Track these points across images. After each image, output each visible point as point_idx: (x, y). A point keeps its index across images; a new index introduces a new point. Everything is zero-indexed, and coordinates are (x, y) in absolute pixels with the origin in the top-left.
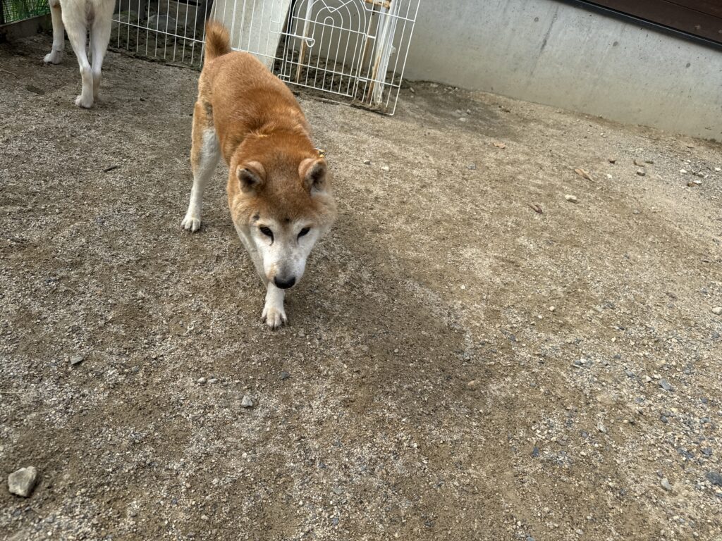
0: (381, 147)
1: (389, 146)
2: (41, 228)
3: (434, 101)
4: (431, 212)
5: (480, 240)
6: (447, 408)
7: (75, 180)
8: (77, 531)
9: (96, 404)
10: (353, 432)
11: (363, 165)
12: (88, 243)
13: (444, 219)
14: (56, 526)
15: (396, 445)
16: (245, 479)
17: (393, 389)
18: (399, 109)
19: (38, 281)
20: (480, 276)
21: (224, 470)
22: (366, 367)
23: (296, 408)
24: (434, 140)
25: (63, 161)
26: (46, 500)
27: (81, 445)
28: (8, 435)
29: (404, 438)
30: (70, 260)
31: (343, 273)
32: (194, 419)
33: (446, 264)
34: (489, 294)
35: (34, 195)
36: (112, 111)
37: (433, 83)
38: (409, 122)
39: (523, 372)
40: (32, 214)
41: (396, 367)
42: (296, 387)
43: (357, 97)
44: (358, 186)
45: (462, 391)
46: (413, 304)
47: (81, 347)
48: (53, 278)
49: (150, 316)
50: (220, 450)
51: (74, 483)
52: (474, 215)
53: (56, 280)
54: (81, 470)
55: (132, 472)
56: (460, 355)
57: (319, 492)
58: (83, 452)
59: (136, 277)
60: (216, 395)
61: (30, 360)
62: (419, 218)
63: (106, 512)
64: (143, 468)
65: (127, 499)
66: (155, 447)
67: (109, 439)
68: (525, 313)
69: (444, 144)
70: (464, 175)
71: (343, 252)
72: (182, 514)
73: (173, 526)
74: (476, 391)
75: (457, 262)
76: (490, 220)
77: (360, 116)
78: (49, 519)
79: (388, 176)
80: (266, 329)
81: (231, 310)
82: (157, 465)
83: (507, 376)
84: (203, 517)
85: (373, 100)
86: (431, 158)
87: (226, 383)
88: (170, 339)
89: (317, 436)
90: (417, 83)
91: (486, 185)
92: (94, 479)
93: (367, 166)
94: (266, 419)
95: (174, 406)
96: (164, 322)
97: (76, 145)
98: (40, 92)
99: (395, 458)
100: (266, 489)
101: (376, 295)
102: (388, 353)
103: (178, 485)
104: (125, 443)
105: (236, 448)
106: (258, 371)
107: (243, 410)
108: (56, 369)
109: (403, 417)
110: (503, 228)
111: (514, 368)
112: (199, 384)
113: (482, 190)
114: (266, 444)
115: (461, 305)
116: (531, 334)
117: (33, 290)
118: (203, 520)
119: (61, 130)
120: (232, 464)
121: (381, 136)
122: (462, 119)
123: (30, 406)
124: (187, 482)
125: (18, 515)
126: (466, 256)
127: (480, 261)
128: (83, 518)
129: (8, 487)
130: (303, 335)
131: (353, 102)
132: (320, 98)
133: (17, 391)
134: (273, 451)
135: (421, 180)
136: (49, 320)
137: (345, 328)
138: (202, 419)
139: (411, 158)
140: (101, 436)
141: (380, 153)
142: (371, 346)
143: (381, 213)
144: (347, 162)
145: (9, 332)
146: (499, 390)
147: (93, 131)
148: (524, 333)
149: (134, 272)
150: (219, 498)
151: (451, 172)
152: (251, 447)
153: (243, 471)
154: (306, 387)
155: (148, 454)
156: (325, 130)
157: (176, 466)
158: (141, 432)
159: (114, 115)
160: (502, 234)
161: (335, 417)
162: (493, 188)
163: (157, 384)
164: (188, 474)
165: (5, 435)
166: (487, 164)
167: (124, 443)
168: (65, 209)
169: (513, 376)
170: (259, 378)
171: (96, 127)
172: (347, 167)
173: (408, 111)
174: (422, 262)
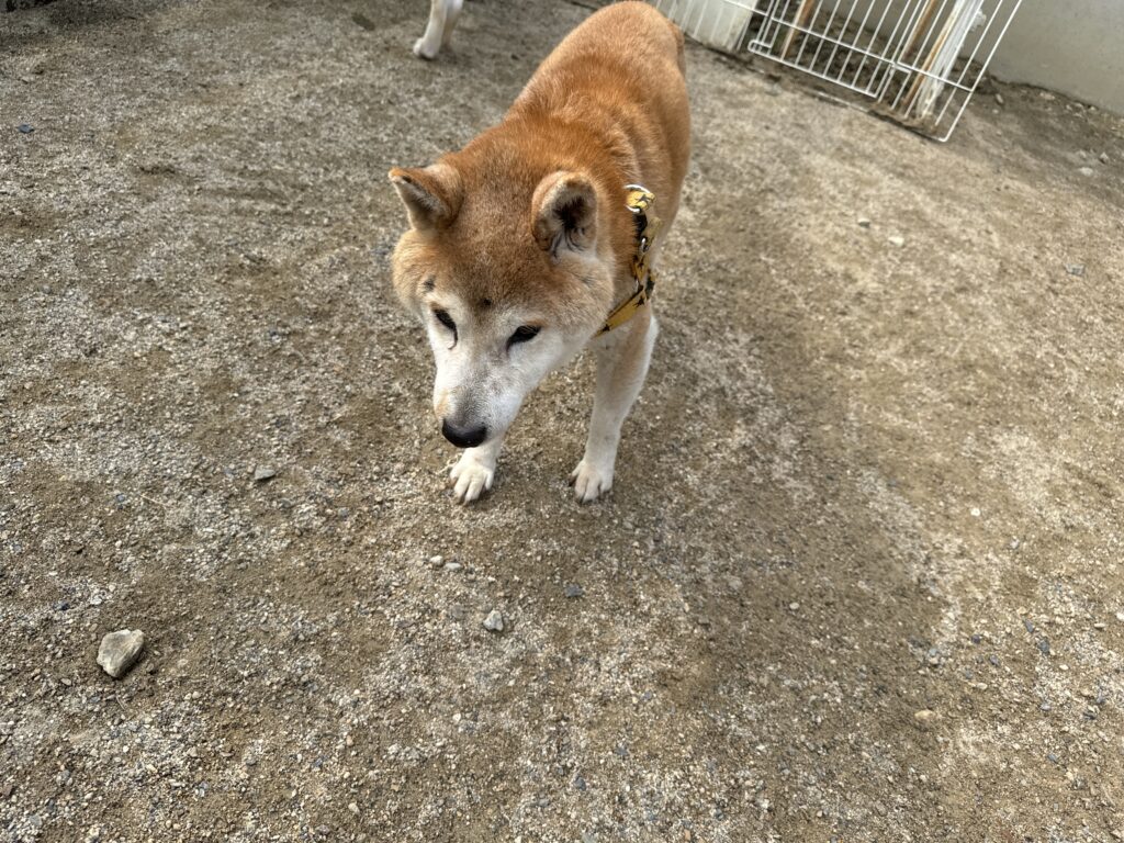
0: (902, 198)
1: (919, 198)
2: (292, 244)
3: (1038, 126)
4: (960, 345)
5: (1045, 422)
6: (855, 750)
7: (367, 175)
8: (163, 759)
9: (264, 556)
10: (658, 739)
11: (854, 226)
12: (350, 283)
13: (981, 362)
14: (138, 741)
15: (728, 792)
16: (443, 762)
17: (761, 680)
18: (961, 132)
19: (258, 330)
20: (1020, 496)
21: (414, 733)
22: (726, 620)
23: (572, 659)
24: (1013, 201)
25: (360, 142)
26: (140, 691)
27: (220, 617)
28: (129, 569)
29: (748, 783)
30: (315, 306)
31: (743, 426)
32: (401, 625)
33: (956, 455)
34: (1024, 539)
35: (303, 190)
36: (463, 70)
37: (1046, 90)
38: (972, 158)
39: (1041, 723)
40: (288, 219)
41: (784, 638)
42: (586, 621)
43: (885, 98)
44: (832, 264)
45: (899, 726)
46: (862, 521)
47: (278, 454)
48: (280, 330)
49: (399, 428)
50: (422, 695)
51: (188, 678)
52: (1049, 368)
53: (283, 335)
54: (205, 659)
55: (275, 687)
56: (920, 651)
57: (557, 832)
58: (219, 630)
59: (401, 357)
60: (450, 595)
61: (201, 456)
62: (932, 351)
63: (215, 743)
64: (295, 686)
65: (252, 732)
66: (325, 657)
67: (262, 621)
68: (1090, 601)
69: (1032, 213)
70: (1054, 282)
71: (760, 386)
72: (321, 789)
73: (302, 804)
74: (928, 734)
75: (982, 456)
76: (1080, 385)
77: (880, 135)
78: (133, 725)
79: (896, 255)
80: (570, 498)
81: (526, 450)
82: (316, 687)
83: (1003, 722)
84: (353, 806)
85: (914, 108)
86: (995, 237)
87: (472, 577)
88: (414, 474)
89: (590, 725)
90: (1014, 86)
91: (1094, 312)
92: (217, 681)
93: (863, 229)
94: (515, 662)
95: (378, 593)
96: (416, 443)
97: (389, 119)
98: (369, 26)
99: (717, 816)
100: (469, 793)
101: (792, 483)
102: (777, 606)
103: (335, 735)
104: (284, 634)
105: (449, 700)
106: (530, 570)
107: (484, 634)
108: (231, 480)
109: (762, 741)
110: (1102, 407)
111: (1029, 709)
112: (431, 566)
113: (1083, 321)
114: (500, 709)
115: (960, 547)
116: (1088, 648)
117: (248, 342)
118: (351, 812)
119: (377, 91)
120: (431, 727)
121: (909, 177)
122: (1085, 171)
123: (174, 531)
124: (350, 734)
125: (94, 703)
126: (1004, 448)
127: (1031, 466)
128: (180, 741)
129: (97, 654)
130: (630, 526)
131: (874, 106)
132: (815, 92)
133: (166, 501)
134: (506, 726)
135: (961, 276)
136: (251, 397)
137: (712, 534)
138: (413, 630)
139: (954, 230)
140: (252, 611)
141: (896, 209)
142: (747, 581)
143: (859, 326)
144: (827, 216)
145: (190, 403)
146: (977, 745)
147: (423, 99)
148: (1072, 642)
149: (401, 347)
150: (389, 781)
151: (1028, 272)
152: (471, 706)
153: (443, 747)
154: (603, 626)
155: (310, 665)
156: (805, 149)
157: (344, 700)
158: (315, 622)
159: (462, 77)
160: (1096, 420)
161: (635, 700)
162: (1107, 321)
163: (367, 548)
164: (356, 721)
165: (125, 568)
166: (1110, 270)
167: (282, 634)
168: (337, 219)
169: (1017, 726)
170: (529, 584)
171: (430, 94)
172: (823, 225)
173: (978, 138)
174: (908, 441)
